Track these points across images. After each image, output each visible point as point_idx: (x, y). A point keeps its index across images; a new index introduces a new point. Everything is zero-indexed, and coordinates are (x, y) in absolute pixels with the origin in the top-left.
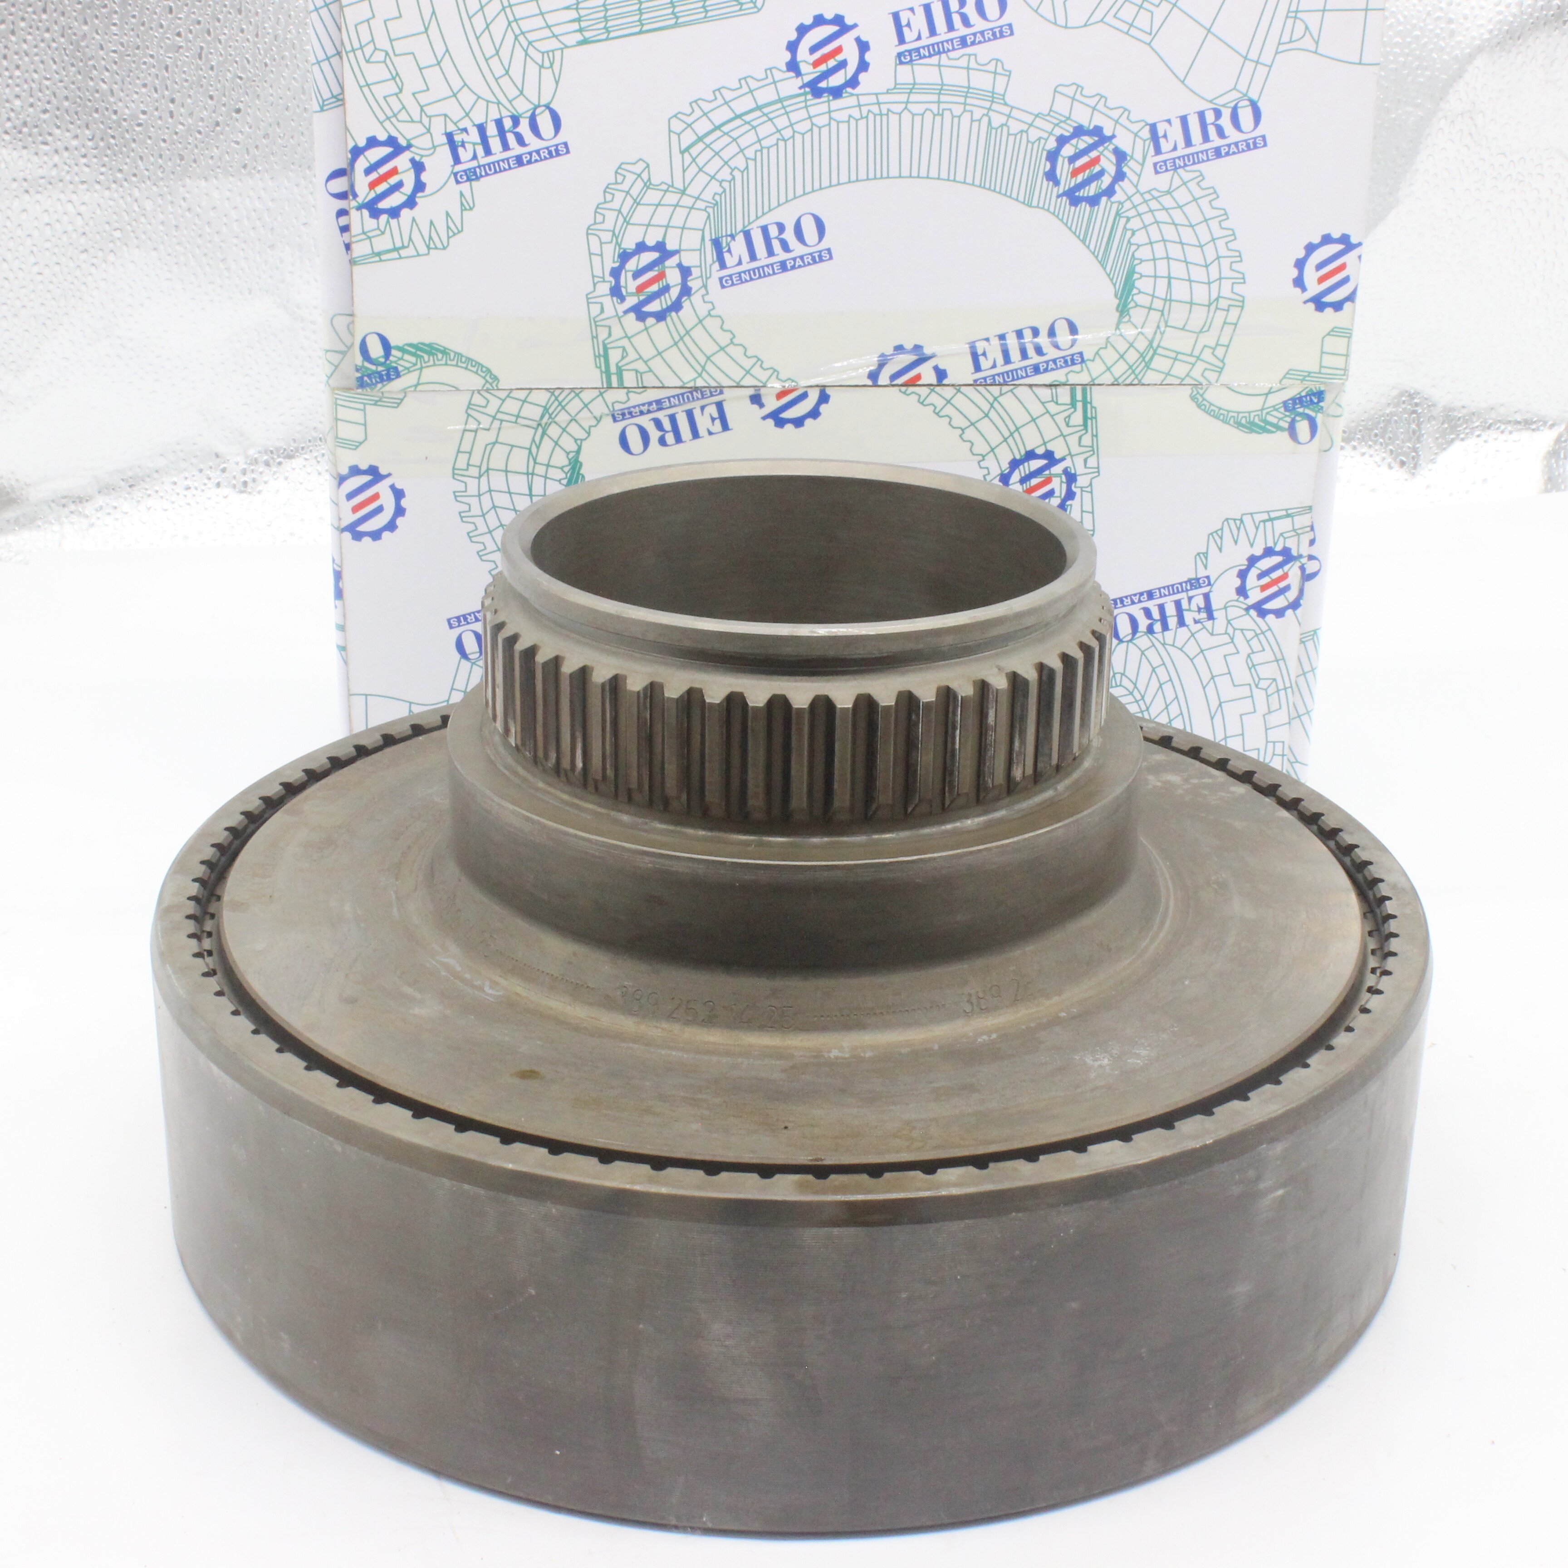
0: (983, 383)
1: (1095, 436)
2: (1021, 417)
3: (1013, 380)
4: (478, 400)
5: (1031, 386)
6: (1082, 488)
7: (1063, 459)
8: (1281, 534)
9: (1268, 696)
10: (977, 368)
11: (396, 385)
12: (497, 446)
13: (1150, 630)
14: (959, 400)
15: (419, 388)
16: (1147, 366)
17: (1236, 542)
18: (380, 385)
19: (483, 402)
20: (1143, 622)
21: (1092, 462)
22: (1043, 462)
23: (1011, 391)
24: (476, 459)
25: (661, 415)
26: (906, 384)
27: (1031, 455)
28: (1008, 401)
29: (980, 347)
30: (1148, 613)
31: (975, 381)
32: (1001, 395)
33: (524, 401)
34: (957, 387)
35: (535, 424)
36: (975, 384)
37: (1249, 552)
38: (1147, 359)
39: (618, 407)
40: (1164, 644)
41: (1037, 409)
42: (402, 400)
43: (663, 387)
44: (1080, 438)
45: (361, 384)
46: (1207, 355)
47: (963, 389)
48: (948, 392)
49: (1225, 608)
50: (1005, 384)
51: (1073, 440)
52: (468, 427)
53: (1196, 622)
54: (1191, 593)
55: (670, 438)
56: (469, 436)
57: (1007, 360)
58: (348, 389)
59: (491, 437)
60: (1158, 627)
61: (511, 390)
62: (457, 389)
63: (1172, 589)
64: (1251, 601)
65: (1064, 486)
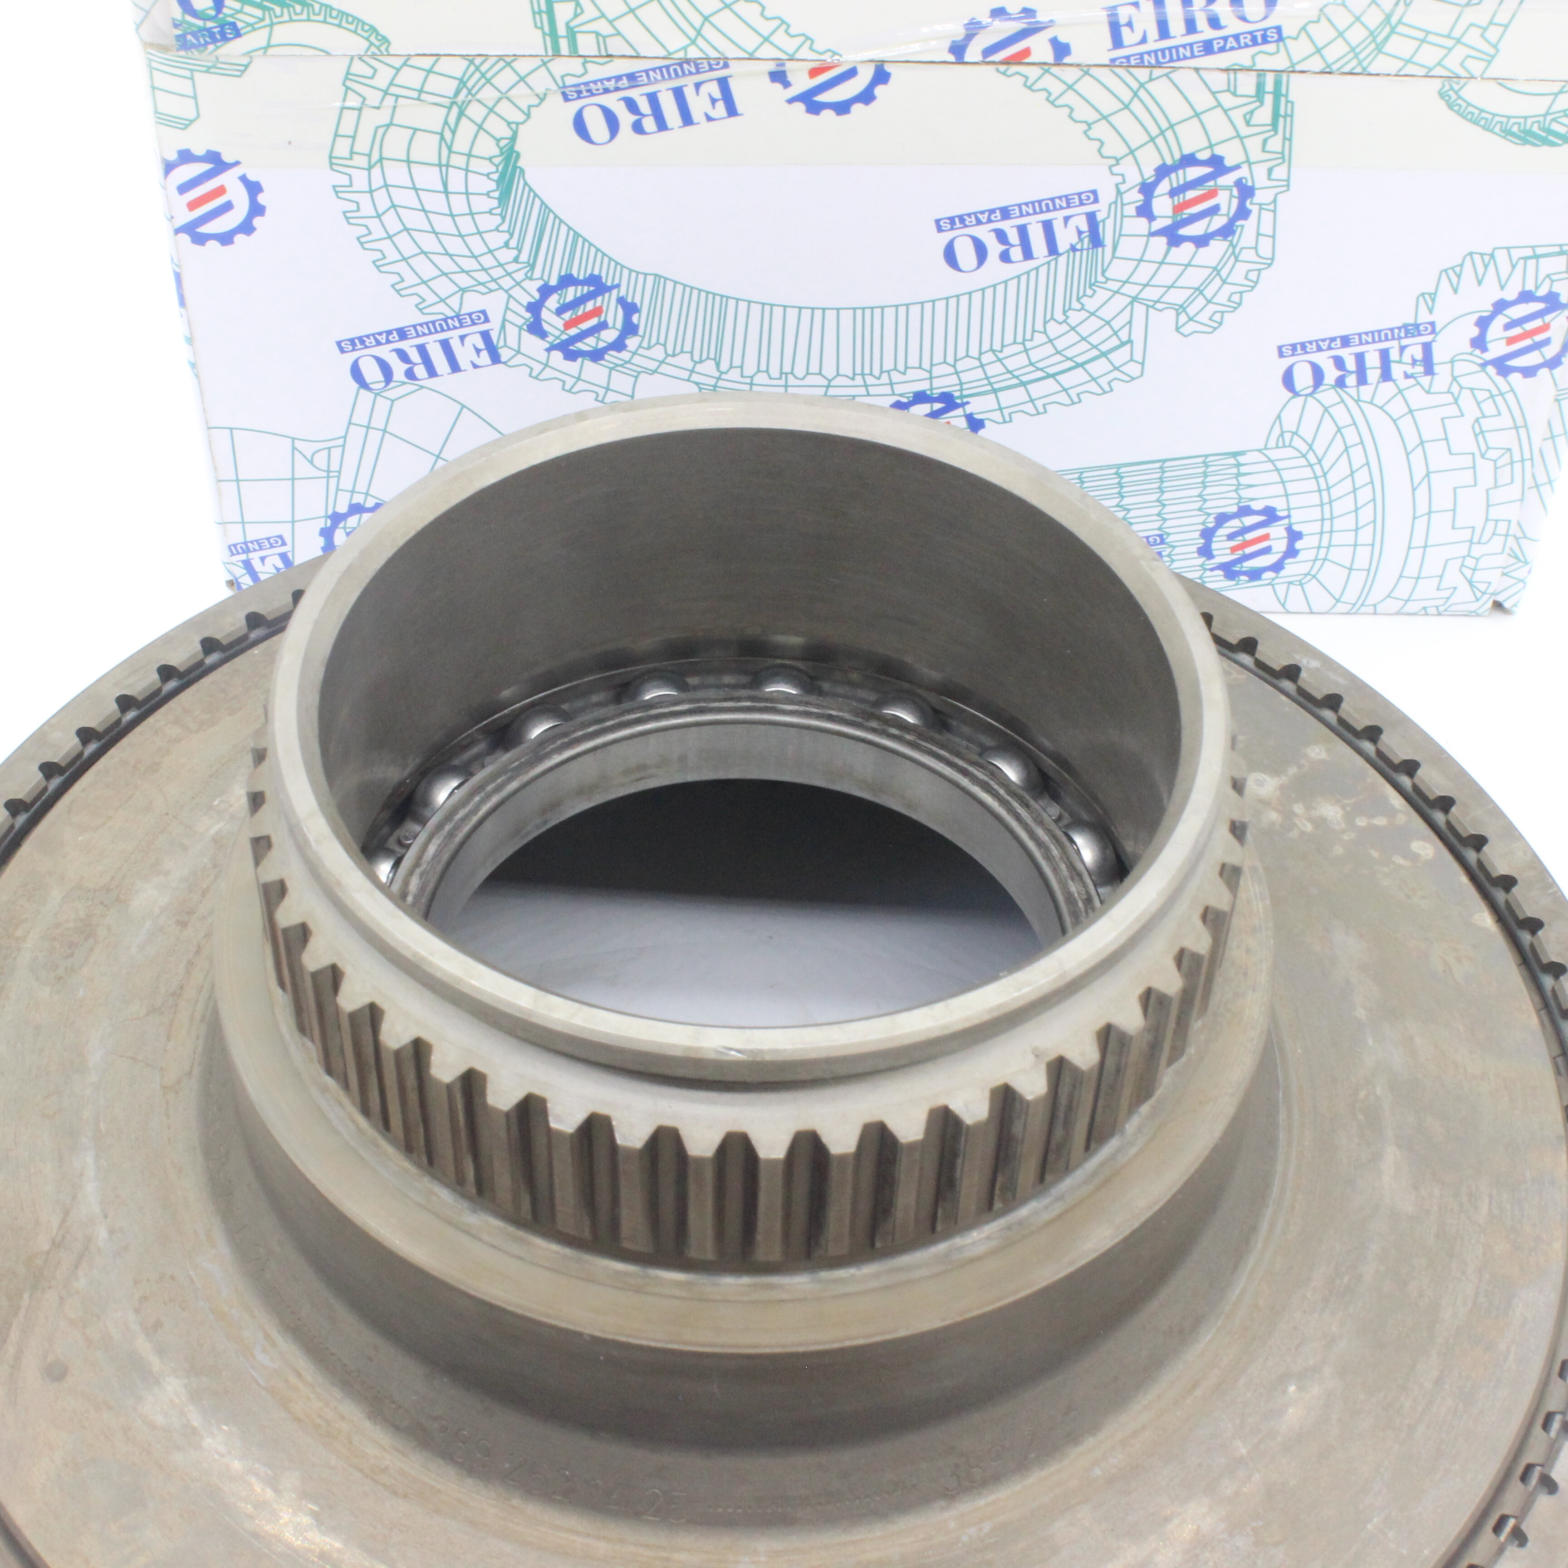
0: (1127, 63)
1: (1288, 139)
2: (1177, 109)
3: (1171, 60)
4: (359, 68)
5: (1197, 70)
6: (1260, 205)
7: (1237, 167)
8: (1548, 276)
9: (1496, 468)
10: (1117, 42)
11: (233, 49)
12: (392, 129)
13: (1340, 383)
14: (1087, 86)
15: (271, 51)
16: (1379, 49)
17: (1480, 283)
18: (211, 47)
19: (369, 72)
20: (1331, 374)
21: (1280, 172)
22: (1207, 170)
23: (1167, 75)
24: (362, 145)
25: (634, 94)
26: (1006, 62)
27: (1189, 160)
28: (1161, 89)
29: (1124, 14)
30: (1339, 363)
31: (1113, 60)
32: (1151, 80)
33: (429, 71)
34: (1085, 69)
35: (447, 102)
36: (1113, 63)
37: (1497, 295)
38: (1379, 39)
39: (569, 81)
40: (1357, 401)
41: (1202, 100)
42: (246, 67)
43: (637, 57)
44: (1265, 142)
45: (183, 43)
46: (1473, 37)
47: (1093, 71)
48: (1070, 75)
49: (1452, 362)
50: (1159, 65)
51: (1254, 146)
52: (347, 104)
53: (1407, 376)
54: (1404, 342)
55: (649, 124)
56: (350, 117)
57: (1164, 31)
58: (164, 49)
59: (383, 117)
60: (1351, 380)
61: (409, 56)
62: (328, 54)
63: (1377, 335)
64: (1489, 356)
65: (1235, 203)
